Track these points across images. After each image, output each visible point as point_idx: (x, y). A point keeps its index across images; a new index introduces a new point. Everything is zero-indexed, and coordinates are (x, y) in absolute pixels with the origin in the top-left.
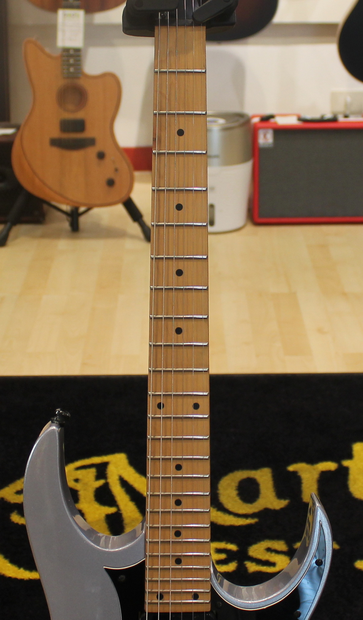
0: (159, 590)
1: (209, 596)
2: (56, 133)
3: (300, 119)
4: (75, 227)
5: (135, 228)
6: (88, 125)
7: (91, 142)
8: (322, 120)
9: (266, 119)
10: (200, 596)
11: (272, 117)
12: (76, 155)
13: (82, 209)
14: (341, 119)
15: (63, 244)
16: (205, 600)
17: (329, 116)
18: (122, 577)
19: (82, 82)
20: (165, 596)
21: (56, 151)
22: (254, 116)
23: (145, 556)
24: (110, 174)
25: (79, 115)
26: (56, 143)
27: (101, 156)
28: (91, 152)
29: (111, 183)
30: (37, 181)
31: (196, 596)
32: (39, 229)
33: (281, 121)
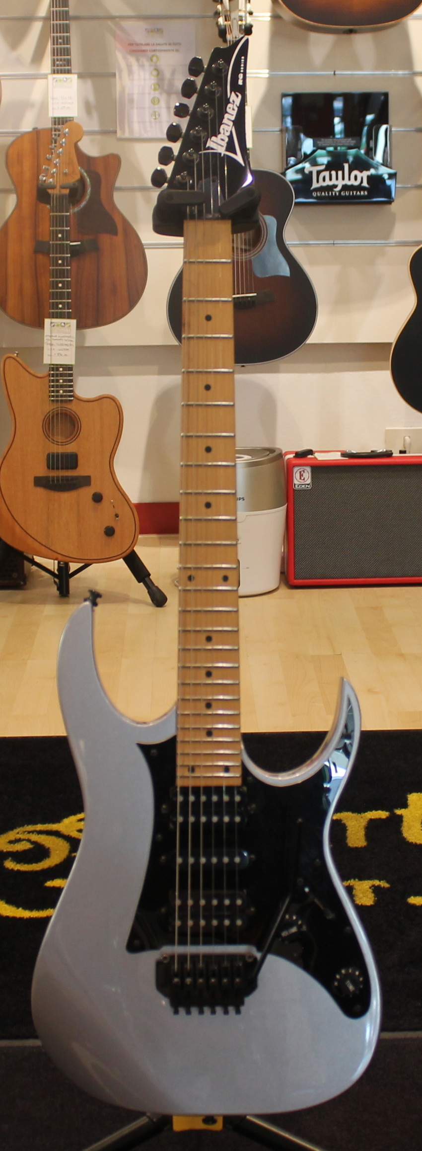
0: (192, 764)
1: (240, 769)
2: (42, 471)
3: (344, 454)
4: (64, 591)
5: (140, 590)
6: (81, 461)
7: (86, 481)
8: (373, 455)
9: (302, 455)
10: (231, 769)
11: (311, 452)
12: (66, 497)
13: (73, 567)
14: (396, 454)
15: (49, 609)
16: (236, 774)
17: (380, 449)
18: (154, 751)
19: (73, 407)
20: (197, 769)
21: (40, 491)
22: (287, 453)
23: (177, 729)
24: (109, 522)
25: (70, 448)
26: (40, 482)
27: (98, 498)
28: (86, 494)
29: (110, 532)
30: (17, 528)
31: (227, 769)
32: (19, 595)
33: (320, 457)
